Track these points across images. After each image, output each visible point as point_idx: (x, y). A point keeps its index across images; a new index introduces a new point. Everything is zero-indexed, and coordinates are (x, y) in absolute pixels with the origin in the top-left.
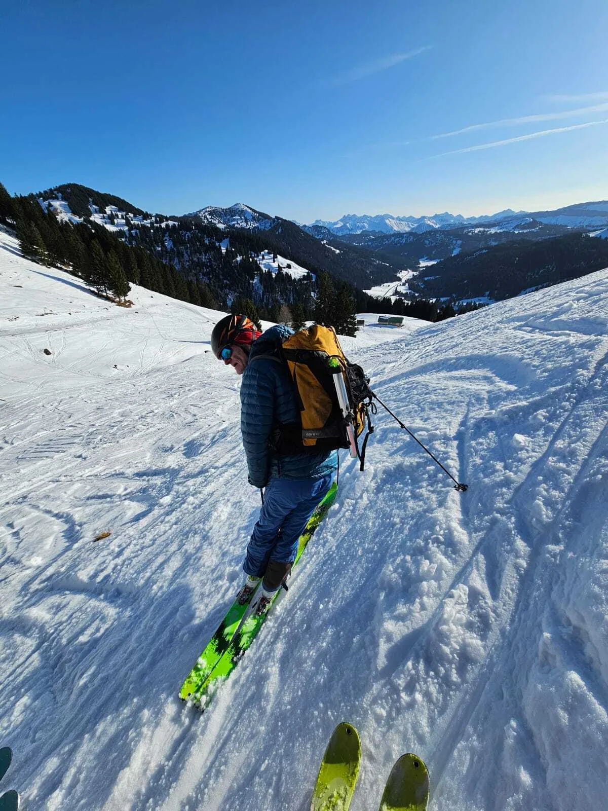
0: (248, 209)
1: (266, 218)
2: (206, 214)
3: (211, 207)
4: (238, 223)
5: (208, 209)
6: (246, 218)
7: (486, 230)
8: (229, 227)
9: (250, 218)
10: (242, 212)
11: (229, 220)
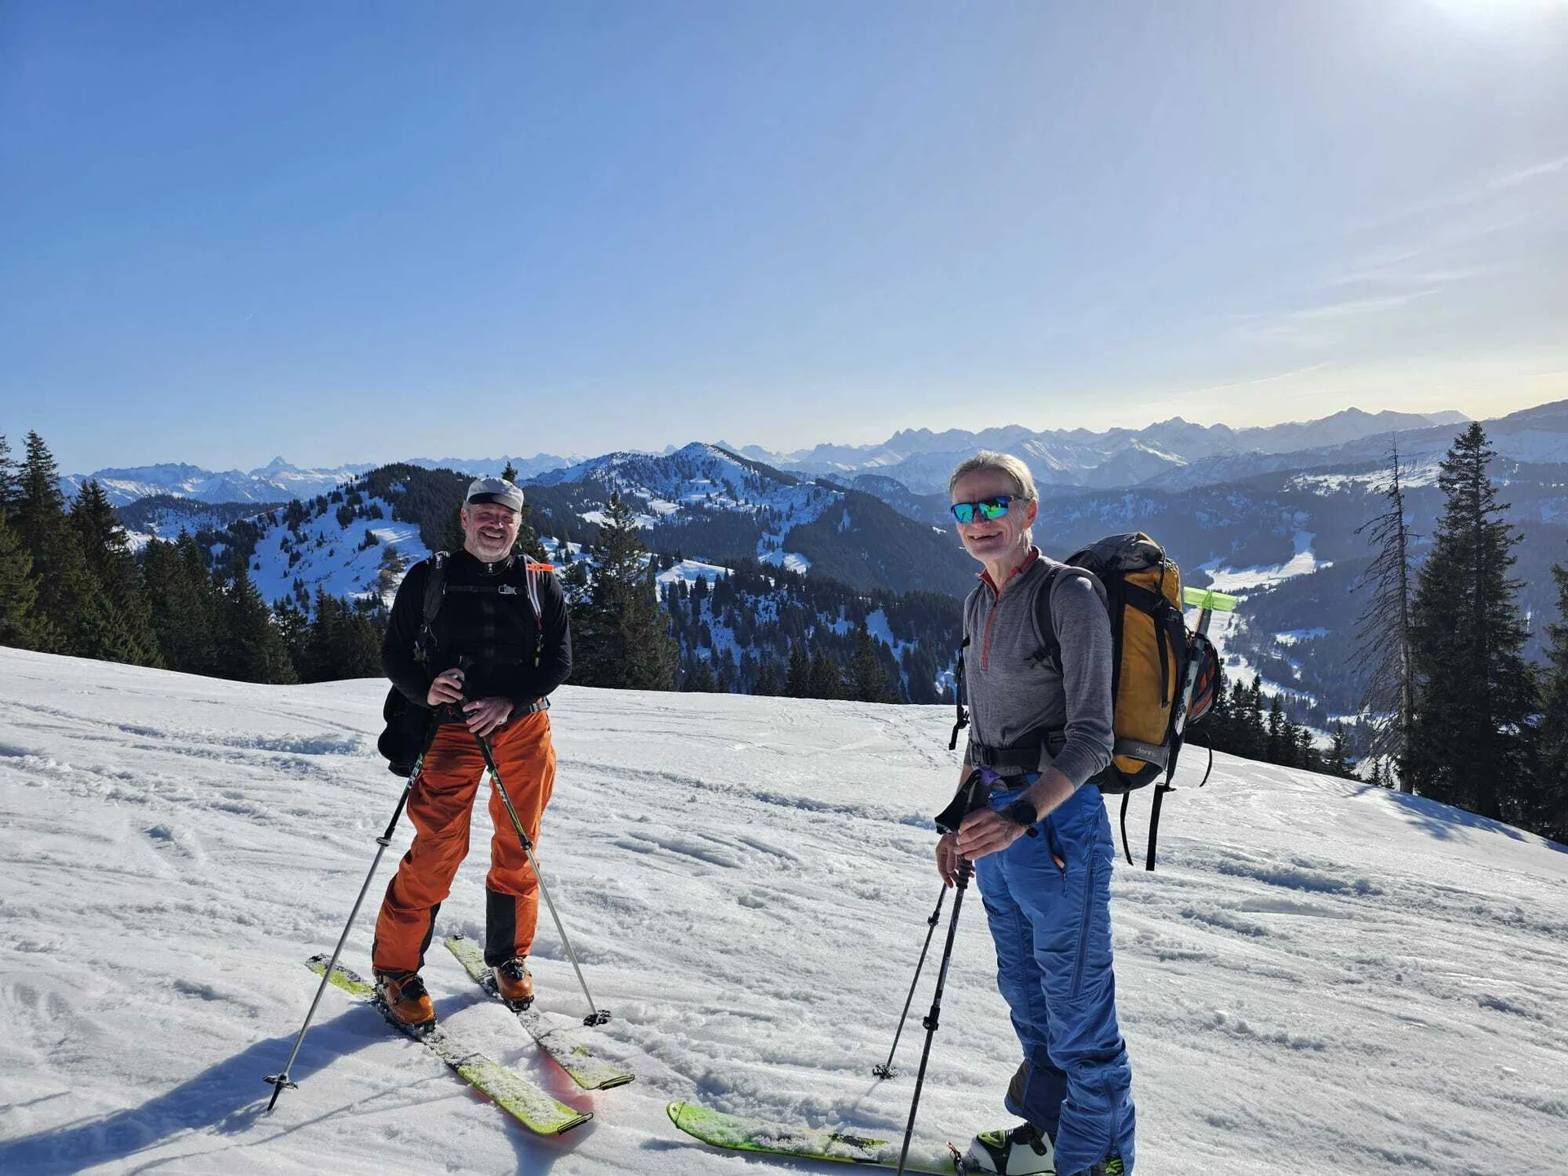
0: (726, 458)
1: (786, 483)
2: (613, 474)
3: (624, 455)
4: (709, 499)
5: (615, 462)
6: (726, 483)
7: (1359, 479)
8: (689, 508)
9: (739, 484)
10: (710, 468)
11: (677, 488)
